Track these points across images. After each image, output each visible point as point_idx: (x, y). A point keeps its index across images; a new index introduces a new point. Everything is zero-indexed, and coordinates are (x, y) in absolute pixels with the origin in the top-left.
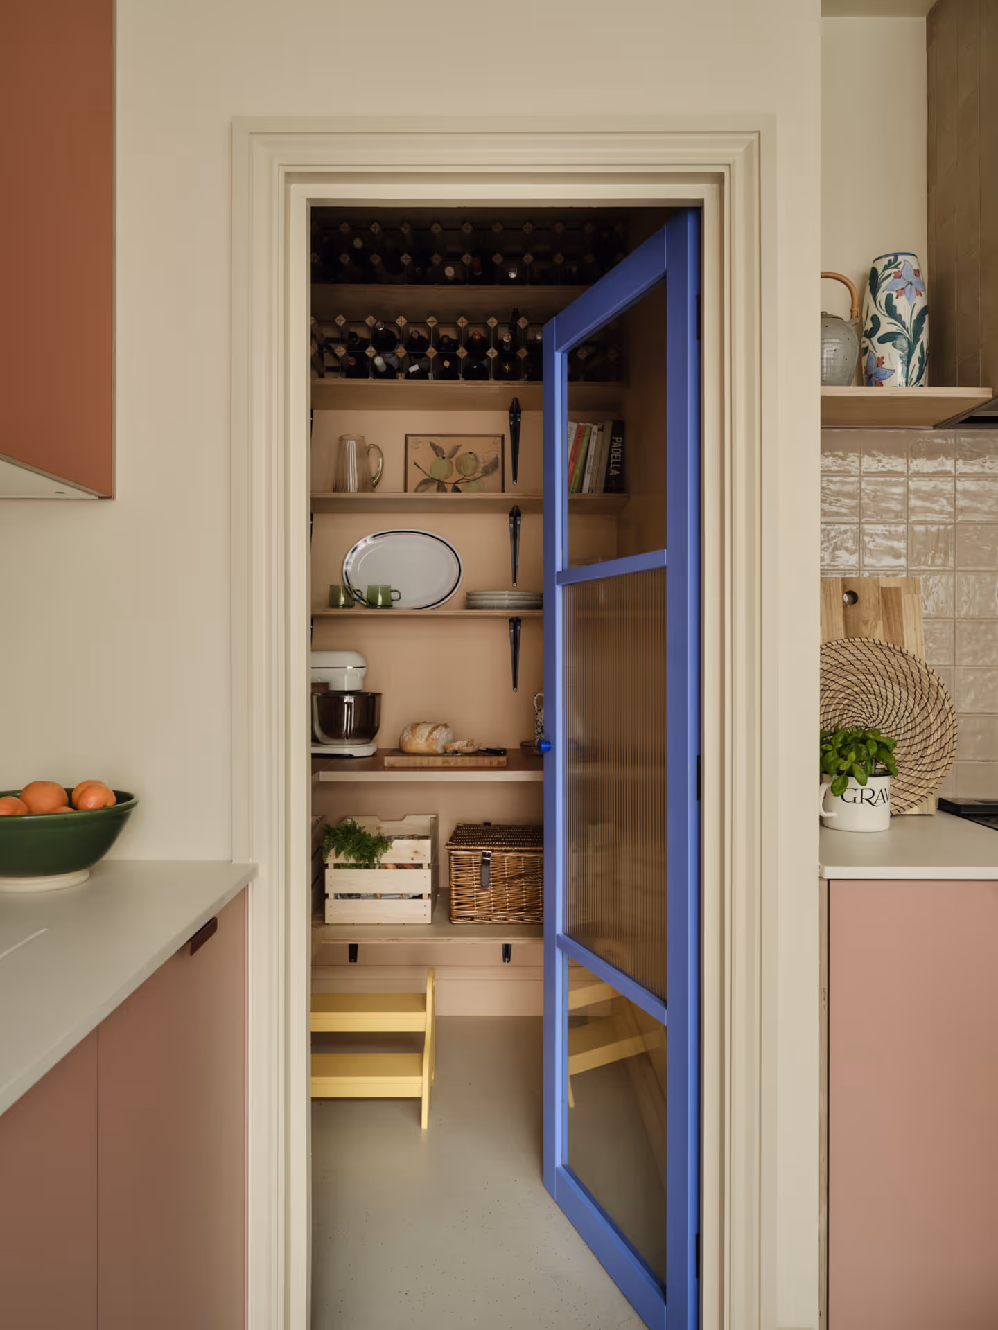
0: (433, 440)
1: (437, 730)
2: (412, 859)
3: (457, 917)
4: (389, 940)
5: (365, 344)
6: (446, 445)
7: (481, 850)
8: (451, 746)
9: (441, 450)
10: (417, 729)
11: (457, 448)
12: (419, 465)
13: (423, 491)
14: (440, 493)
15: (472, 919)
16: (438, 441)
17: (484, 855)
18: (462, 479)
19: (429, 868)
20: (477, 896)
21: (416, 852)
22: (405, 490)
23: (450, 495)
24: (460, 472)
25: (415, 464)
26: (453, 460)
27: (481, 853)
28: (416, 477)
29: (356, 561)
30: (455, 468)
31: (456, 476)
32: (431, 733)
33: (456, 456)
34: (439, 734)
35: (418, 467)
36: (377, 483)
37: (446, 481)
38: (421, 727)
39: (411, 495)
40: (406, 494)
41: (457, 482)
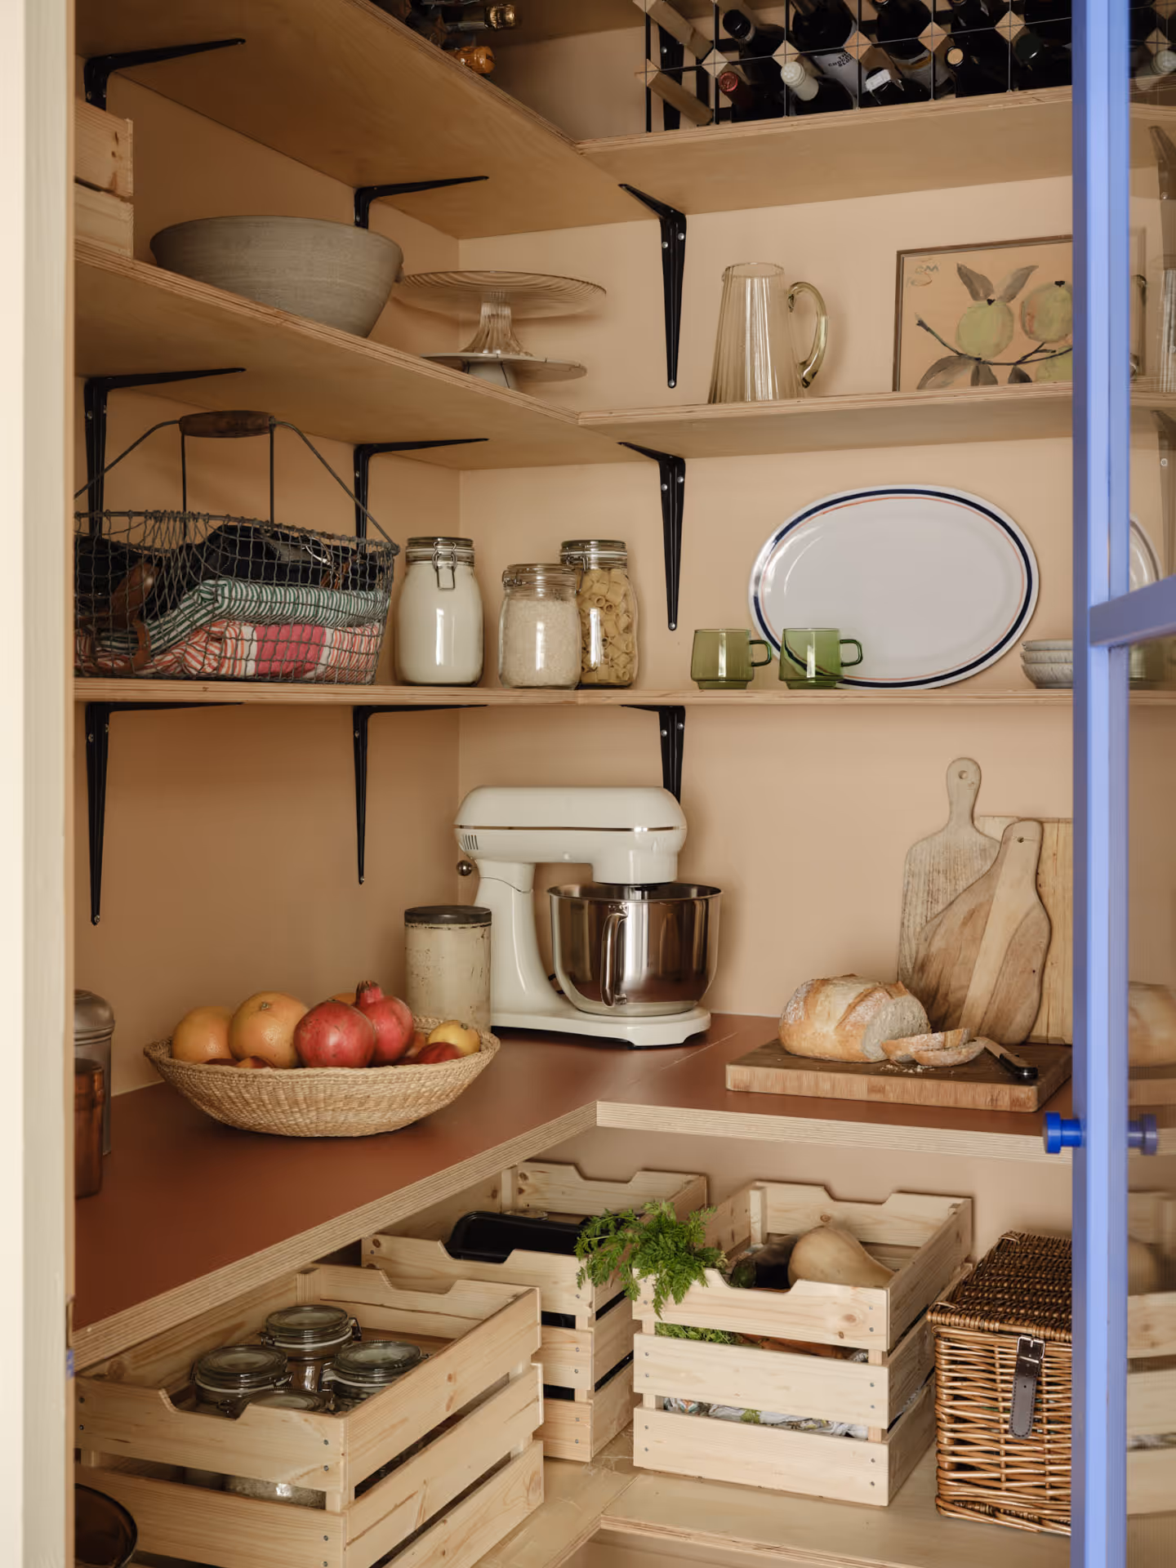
0: (965, 258)
1: (869, 1002)
2: (841, 1335)
3: (953, 1503)
4: (758, 1548)
5: (770, 39)
6: (996, 269)
7: (1019, 1334)
8: (897, 1047)
9: (984, 280)
10: (821, 997)
11: (1025, 274)
12: (929, 325)
13: (940, 387)
14: (981, 389)
15: (994, 1512)
16: (977, 262)
17: (1025, 1348)
18: (1036, 351)
19: (883, 1363)
20: (1008, 1454)
21: (850, 1318)
22: (896, 387)
23: (1004, 391)
24: (1030, 333)
25: (921, 323)
26: (1015, 305)
27: (1017, 1340)
28: (921, 353)
29: (782, 568)
30: (1018, 326)
31: (1022, 345)
32: (852, 1008)
33: (1021, 296)
34: (871, 1014)
35: (928, 329)
36: (814, 374)
37: (993, 360)
38: (829, 989)
39: (909, 396)
40: (896, 395)
41: (1019, 362)
